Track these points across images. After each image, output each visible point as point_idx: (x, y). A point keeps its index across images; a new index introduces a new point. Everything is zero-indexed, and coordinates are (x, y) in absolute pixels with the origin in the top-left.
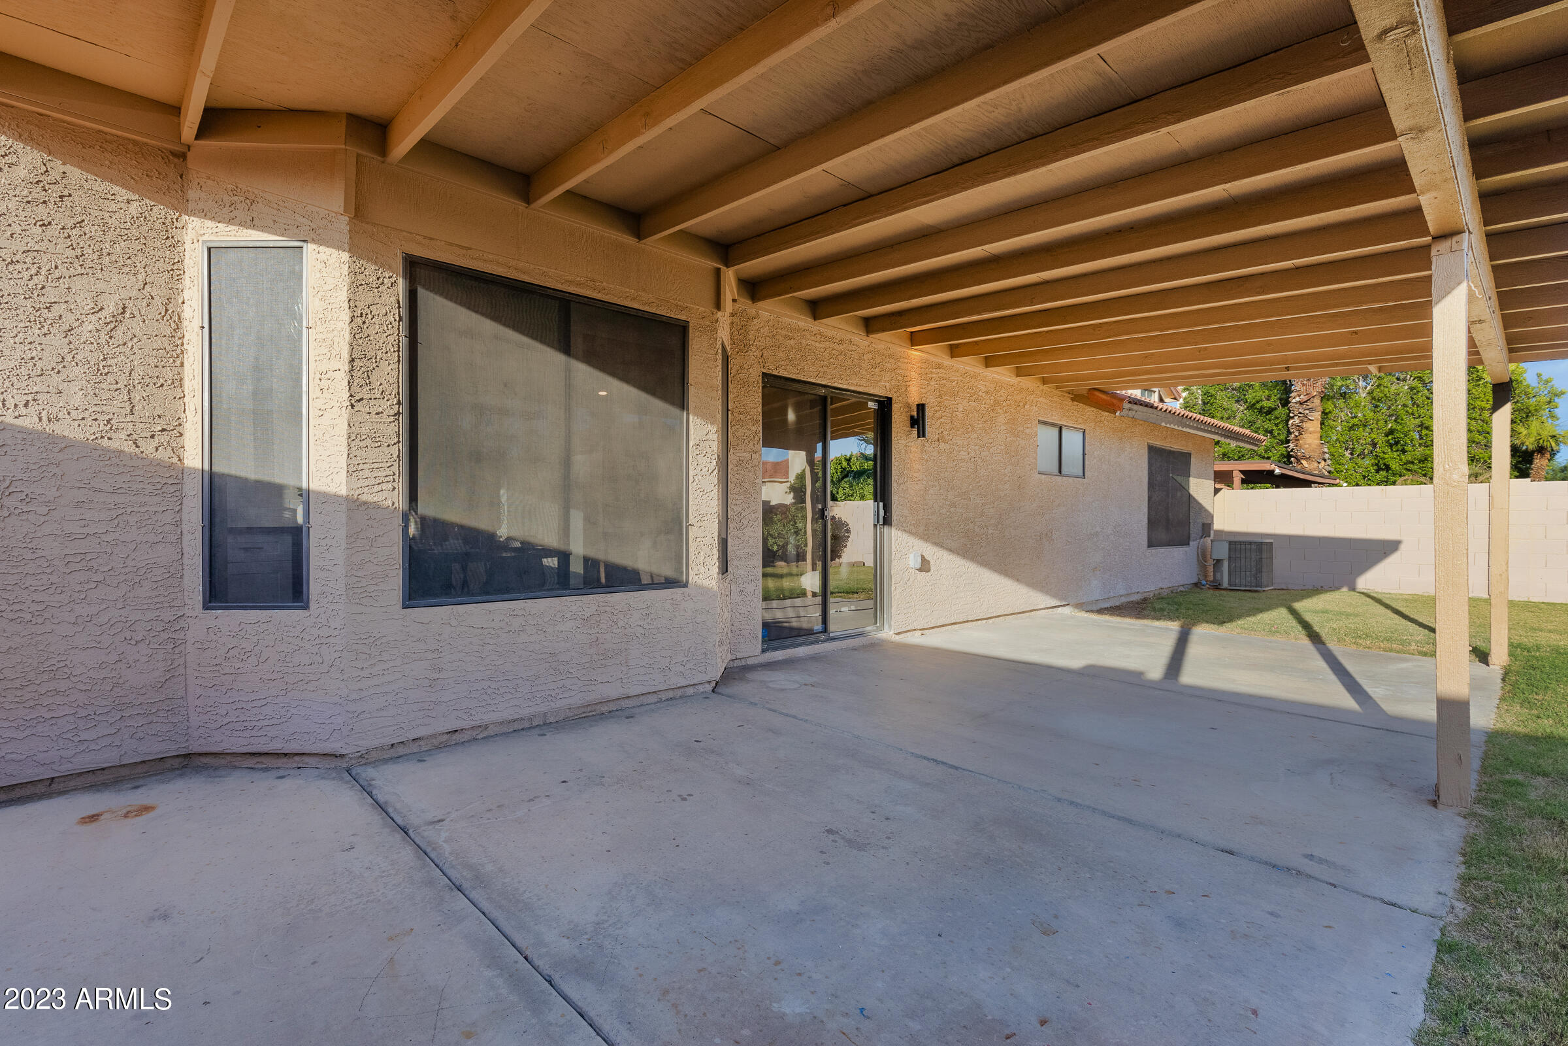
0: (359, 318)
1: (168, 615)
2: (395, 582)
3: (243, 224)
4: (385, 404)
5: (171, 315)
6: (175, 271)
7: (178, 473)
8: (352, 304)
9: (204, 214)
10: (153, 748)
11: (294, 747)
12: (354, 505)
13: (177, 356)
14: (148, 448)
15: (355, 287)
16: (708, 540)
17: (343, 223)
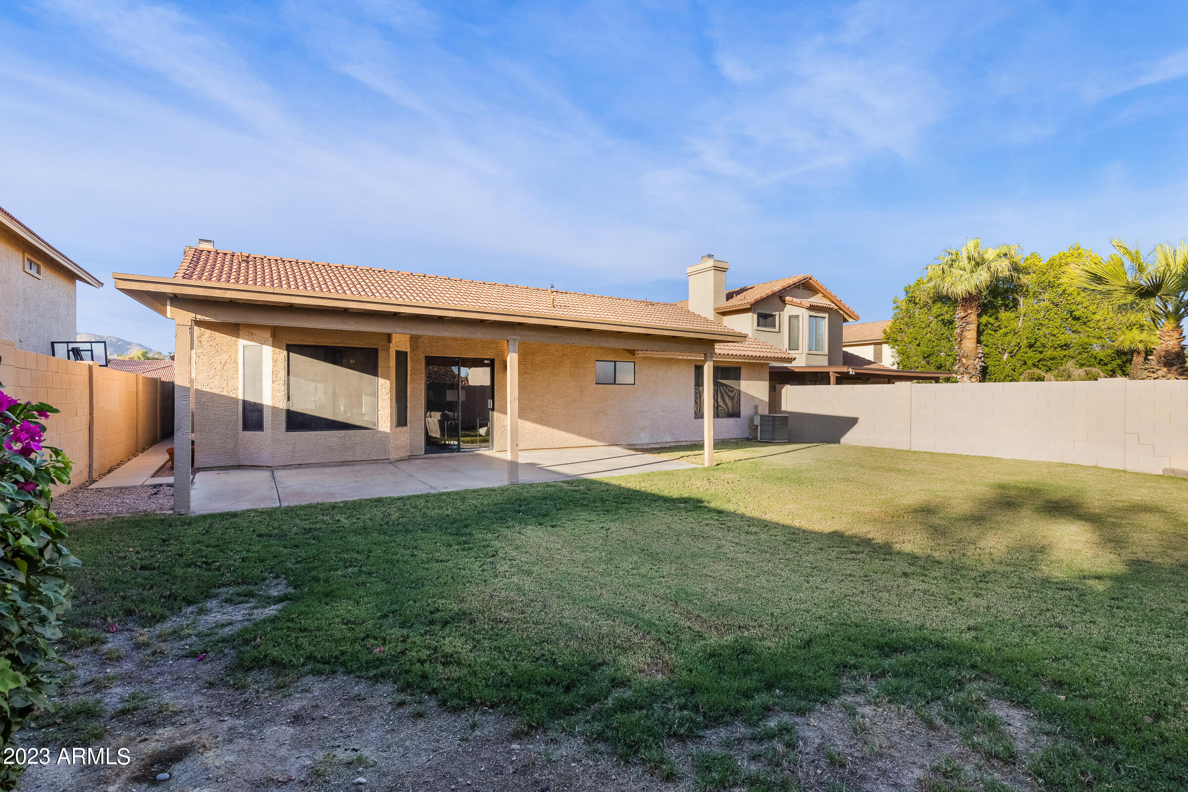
0: (275, 361)
1: (235, 432)
2: (284, 425)
3: (250, 341)
4: (281, 382)
5: (236, 362)
6: (237, 352)
7: (238, 400)
8: (273, 358)
9: (243, 338)
10: (232, 463)
11: (261, 464)
12: (273, 408)
13: (237, 372)
14: (231, 393)
15: (274, 354)
16: (386, 415)
17: (271, 339)
